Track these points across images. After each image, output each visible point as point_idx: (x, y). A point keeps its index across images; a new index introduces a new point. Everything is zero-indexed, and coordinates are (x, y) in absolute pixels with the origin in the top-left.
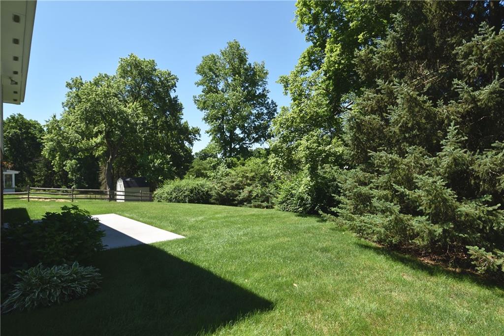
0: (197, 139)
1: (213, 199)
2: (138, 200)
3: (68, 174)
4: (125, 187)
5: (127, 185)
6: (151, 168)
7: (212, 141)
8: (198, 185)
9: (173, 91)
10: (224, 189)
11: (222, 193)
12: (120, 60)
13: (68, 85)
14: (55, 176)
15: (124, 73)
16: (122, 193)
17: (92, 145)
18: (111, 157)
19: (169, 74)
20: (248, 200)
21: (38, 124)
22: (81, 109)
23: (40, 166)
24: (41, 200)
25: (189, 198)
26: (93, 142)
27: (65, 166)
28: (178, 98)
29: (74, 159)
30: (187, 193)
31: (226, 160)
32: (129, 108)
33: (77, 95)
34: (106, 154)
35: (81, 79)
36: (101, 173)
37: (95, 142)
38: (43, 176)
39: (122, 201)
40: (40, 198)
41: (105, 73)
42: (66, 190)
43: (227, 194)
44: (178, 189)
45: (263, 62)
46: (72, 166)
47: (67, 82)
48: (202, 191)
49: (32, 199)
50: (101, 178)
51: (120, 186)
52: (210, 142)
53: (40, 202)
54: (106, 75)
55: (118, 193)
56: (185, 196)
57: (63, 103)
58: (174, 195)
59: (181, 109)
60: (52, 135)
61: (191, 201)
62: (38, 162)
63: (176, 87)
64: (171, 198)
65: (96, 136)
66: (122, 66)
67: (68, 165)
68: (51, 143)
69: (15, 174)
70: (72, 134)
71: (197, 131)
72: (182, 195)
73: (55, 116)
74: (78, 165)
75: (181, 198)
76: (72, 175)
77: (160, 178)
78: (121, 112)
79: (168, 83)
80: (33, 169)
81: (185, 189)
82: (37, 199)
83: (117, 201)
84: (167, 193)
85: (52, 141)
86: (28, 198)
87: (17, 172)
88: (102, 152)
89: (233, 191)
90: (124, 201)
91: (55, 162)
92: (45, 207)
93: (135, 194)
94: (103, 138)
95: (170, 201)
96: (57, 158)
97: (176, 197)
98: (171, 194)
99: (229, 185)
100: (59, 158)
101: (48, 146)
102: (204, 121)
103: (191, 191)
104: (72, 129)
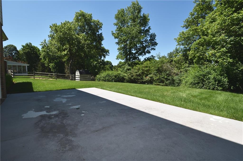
0: (107, 55)
1: (126, 81)
2: (88, 80)
3: (51, 69)
4: (80, 74)
5: (81, 73)
6: (92, 65)
7: (119, 54)
8: (118, 74)
9: (100, 30)
10: (132, 76)
11: (132, 78)
12: (76, 13)
13: (51, 27)
14: (46, 70)
15: (77, 20)
16: (78, 77)
17: (63, 55)
18: (71, 61)
19: (99, 22)
20: (151, 82)
21: (38, 48)
22: (58, 35)
23: (39, 66)
24: (41, 79)
25: (114, 80)
26: (63, 54)
27: (50, 66)
28: (102, 34)
29: (54, 63)
30: (113, 77)
31: (128, 63)
32: (81, 36)
33: (56, 29)
34: (68, 60)
35: (57, 24)
36: (66, 69)
37: (64, 53)
38: (41, 70)
39: (78, 80)
40: (40, 78)
41: (68, 21)
42: (51, 76)
43: (134, 78)
44: (108, 75)
45: (148, 14)
46: (53, 66)
47: (50, 26)
48: (120, 77)
49: (36, 78)
50: (66, 71)
51: (78, 73)
52: (118, 54)
53: (40, 80)
54: (68, 22)
55: (76, 76)
56: (113, 79)
57: (49, 36)
58: (107, 78)
59: (103, 39)
60: (44, 49)
61: (115, 81)
62: (38, 64)
63: (102, 28)
64: (105, 80)
65: (64, 50)
66: (76, 16)
67: (51, 65)
68: (44, 53)
69: (27, 66)
70: (53, 49)
71: (108, 51)
72: (110, 78)
73: (45, 40)
74: (55, 66)
75: (110, 80)
76: (53, 70)
77: (96, 70)
78: (77, 38)
79: (98, 26)
80: (37, 67)
81: (112, 75)
82: (38, 78)
83: (76, 80)
84: (103, 77)
85: (44, 52)
86: (34, 77)
87: (28, 65)
88: (66, 59)
89: (137, 77)
90: (79, 80)
91: (46, 62)
92: (43, 81)
93: (86, 78)
94: (68, 52)
95: (105, 81)
96: (47, 60)
97: (108, 79)
98: (105, 78)
99: (134, 74)
100: (48, 60)
101: (43, 54)
102: (116, 44)
103: (116, 76)
104: (53, 47)
